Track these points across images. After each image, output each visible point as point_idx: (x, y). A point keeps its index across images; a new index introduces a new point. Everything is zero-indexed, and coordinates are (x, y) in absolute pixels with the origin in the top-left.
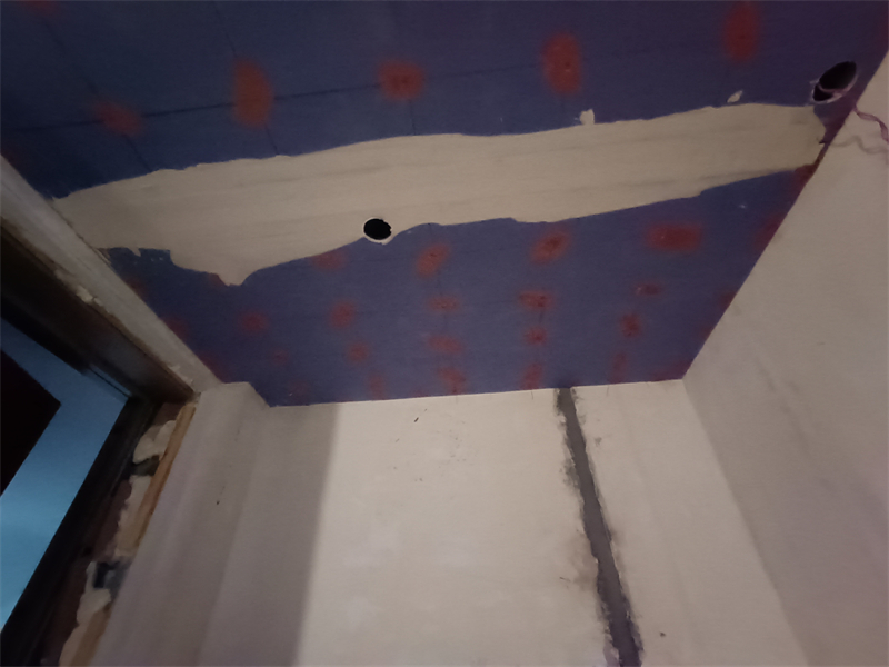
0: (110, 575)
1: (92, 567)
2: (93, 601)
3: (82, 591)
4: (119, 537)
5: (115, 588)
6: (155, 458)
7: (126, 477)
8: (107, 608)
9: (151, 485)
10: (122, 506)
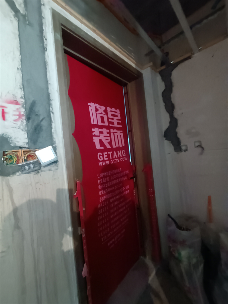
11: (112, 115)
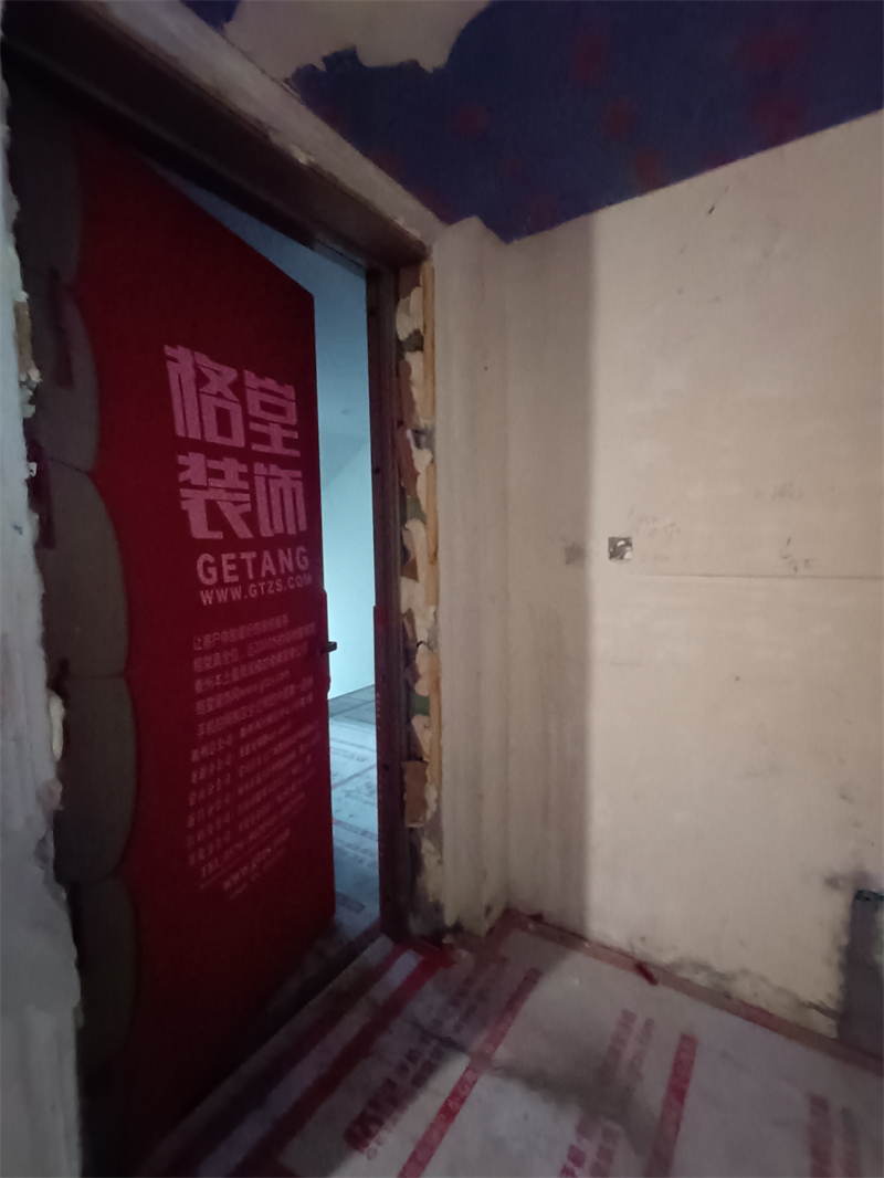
0: (423, 439)
1: (409, 434)
2: (421, 459)
3: (410, 452)
4: (418, 408)
5: (431, 446)
6: (417, 332)
7: (400, 356)
8: (433, 461)
9: (425, 360)
10: (409, 383)
11: (265, 406)
